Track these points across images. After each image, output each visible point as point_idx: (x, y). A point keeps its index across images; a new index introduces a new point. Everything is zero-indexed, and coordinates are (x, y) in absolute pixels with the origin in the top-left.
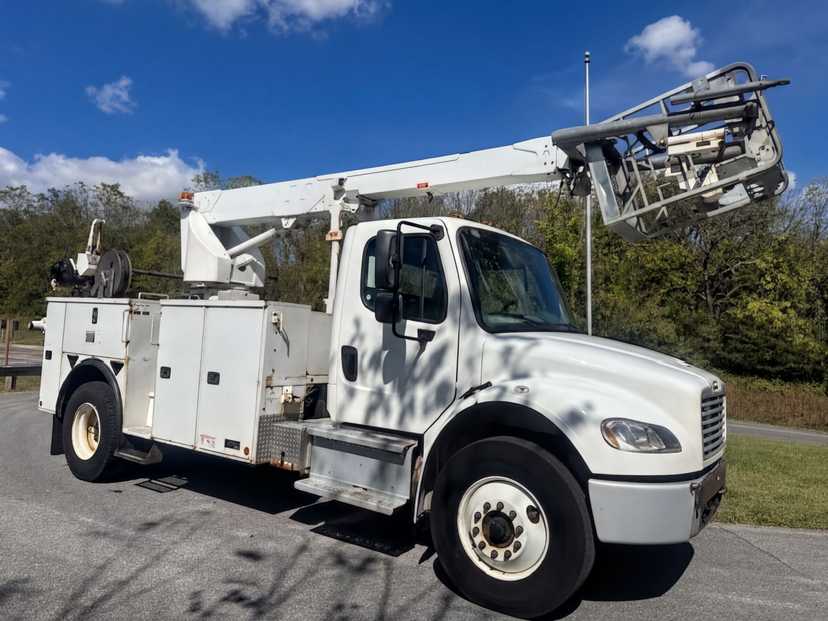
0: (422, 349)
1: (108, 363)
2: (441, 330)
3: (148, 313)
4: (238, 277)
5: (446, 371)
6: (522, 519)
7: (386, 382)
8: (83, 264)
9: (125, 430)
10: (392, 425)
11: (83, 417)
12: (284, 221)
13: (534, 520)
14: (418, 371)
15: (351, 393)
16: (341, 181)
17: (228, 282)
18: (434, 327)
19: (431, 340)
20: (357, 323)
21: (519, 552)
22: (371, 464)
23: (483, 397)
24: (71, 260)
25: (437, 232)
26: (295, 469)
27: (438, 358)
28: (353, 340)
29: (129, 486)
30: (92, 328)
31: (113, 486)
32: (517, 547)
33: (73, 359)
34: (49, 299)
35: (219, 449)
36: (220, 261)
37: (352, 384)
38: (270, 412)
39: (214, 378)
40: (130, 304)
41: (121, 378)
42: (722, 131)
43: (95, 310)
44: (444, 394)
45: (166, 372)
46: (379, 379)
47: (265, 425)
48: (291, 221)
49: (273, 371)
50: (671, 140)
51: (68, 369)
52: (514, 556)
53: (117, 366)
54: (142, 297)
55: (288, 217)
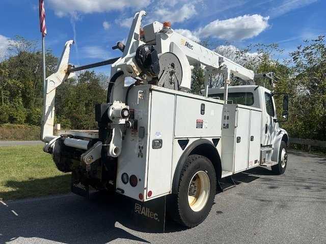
1: (210, 140)
15: (266, 137)
20: (267, 118)
33: (183, 143)
35: (253, 165)
37: (266, 134)
39: (252, 138)
45: (239, 139)
46: (269, 132)
51: (180, 151)
53: (217, 141)
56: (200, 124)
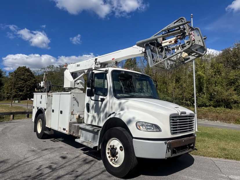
0: (102, 104)
1: (43, 109)
2: (106, 98)
3: (52, 96)
4: (76, 86)
5: (107, 110)
6: (118, 150)
7: (95, 113)
8: (42, 84)
9: (46, 126)
10: (96, 124)
11: (40, 123)
12: (85, 71)
13: (122, 150)
14: (101, 110)
15: (88, 116)
16: (96, 59)
17: (74, 87)
18: (105, 97)
19: (104, 101)
21: (117, 159)
22: (91, 135)
23: (112, 116)
24: (39, 83)
25: (107, 71)
26: (76, 136)
27: (106, 106)
28: (88, 102)
29: (48, 141)
30: (41, 100)
31: (44, 140)
32: (117, 158)
33: (38, 108)
34: (34, 93)
35: (62, 130)
36: (71, 82)
37: (88, 113)
38: (72, 121)
39: (61, 112)
40: (47, 94)
41: (46, 112)
42: (175, 38)
43: (42, 96)
44: (106, 115)
45: (53, 111)
46: (94, 111)
47: (71, 124)
48: (87, 71)
49: (74, 110)
50: (163, 42)
51: (37, 110)
52: (116, 160)
53: (45, 109)
54: (50, 92)
55: (86, 70)
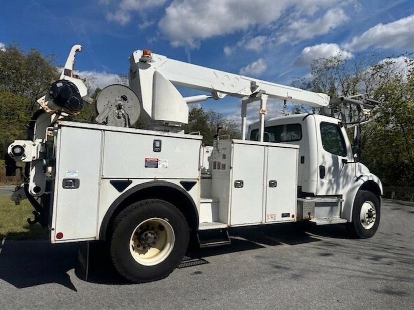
12: (219, 94)
14: (341, 173)
15: (322, 184)
20: (323, 157)
28: (323, 163)
30: (154, 156)
33: (118, 183)
35: (279, 219)
37: (322, 180)
39: (274, 184)
41: (194, 192)
43: (157, 141)
45: (239, 183)
46: (331, 177)
48: (224, 95)
51: (114, 193)
53: (188, 184)
56: (152, 164)
